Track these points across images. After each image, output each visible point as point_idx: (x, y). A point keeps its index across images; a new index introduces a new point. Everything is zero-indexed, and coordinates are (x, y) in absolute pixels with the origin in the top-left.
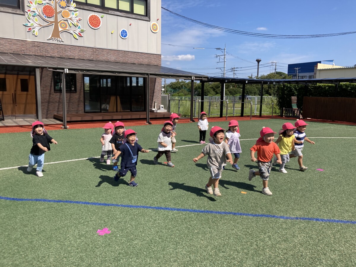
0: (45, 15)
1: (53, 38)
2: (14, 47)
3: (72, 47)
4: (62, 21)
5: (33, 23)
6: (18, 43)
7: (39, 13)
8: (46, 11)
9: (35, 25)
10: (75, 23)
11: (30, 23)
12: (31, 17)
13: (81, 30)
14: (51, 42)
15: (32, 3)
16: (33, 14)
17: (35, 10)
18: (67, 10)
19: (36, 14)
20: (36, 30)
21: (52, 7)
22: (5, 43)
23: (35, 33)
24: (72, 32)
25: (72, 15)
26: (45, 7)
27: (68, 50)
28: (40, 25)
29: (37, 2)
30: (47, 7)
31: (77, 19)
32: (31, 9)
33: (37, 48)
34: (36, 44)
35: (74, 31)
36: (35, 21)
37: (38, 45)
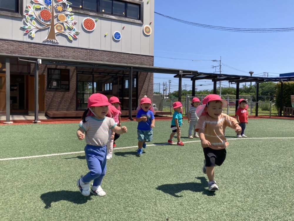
0: (42, 18)
3: (67, 48)
4: (58, 24)
5: (30, 25)
6: (16, 44)
8: (43, 15)
9: (32, 27)
12: (29, 21)
13: (75, 32)
15: (30, 8)
16: (31, 17)
18: (63, 14)
19: (34, 17)
20: (33, 32)
21: (49, 11)
22: (3, 44)
23: (32, 35)
27: (62, 51)
29: (35, 7)
30: (44, 11)
31: (73, 22)
32: (29, 13)
33: (33, 49)
34: (32, 45)
35: (69, 33)
36: (32, 24)
37: (35, 46)
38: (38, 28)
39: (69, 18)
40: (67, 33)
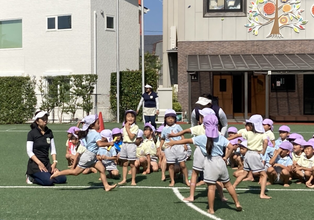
0: (265, 13)
1: (272, 35)
2: (235, 49)
3: (292, 42)
4: (283, 16)
5: (254, 23)
6: (239, 44)
7: (260, 13)
8: (267, 9)
9: (256, 24)
10: (296, 15)
11: (251, 23)
12: (252, 18)
13: (302, 23)
14: (270, 39)
15: (253, 4)
16: (254, 13)
17: (257, 10)
18: (289, 4)
19: (257, 13)
20: (256, 29)
21: (273, 3)
22: (228, 46)
23: (255, 32)
24: (292, 26)
25: (293, 7)
26: (266, 5)
27: (288, 46)
28: (260, 24)
29: (259, 2)
30: (268, 4)
31: (299, 11)
32: (253, 10)
33: (255, 47)
34: (255, 43)
35: (295, 24)
36: (255, 21)
37: (257, 44)
38: (261, 24)
39: (295, 7)
40: (292, 25)
